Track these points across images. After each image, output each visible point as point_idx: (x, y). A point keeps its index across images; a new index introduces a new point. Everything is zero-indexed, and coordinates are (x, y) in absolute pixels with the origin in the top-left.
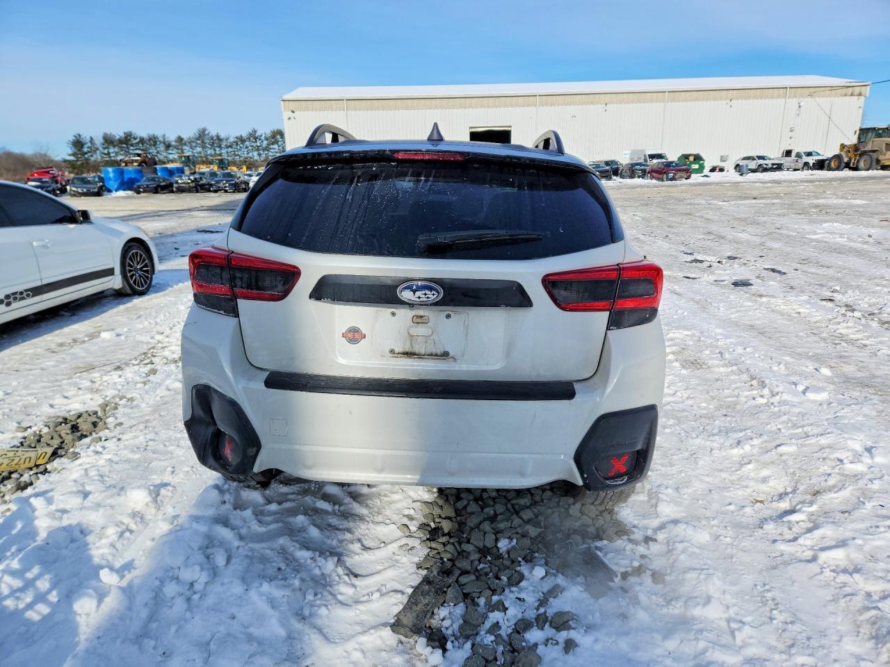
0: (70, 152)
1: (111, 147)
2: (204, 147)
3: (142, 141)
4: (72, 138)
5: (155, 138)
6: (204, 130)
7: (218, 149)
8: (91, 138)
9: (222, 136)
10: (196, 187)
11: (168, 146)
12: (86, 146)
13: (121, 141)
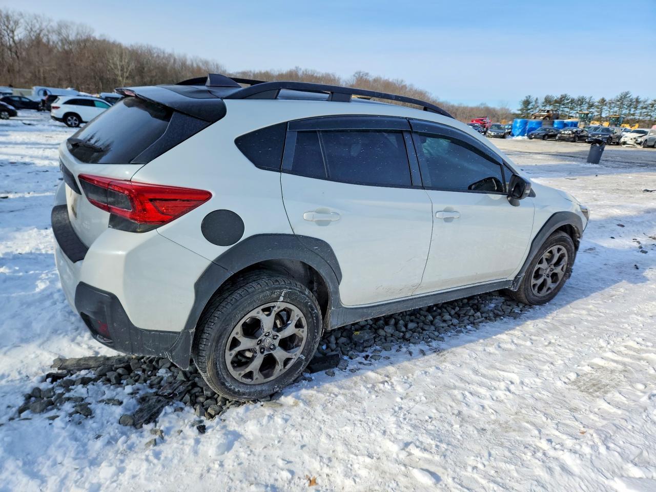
0: (520, 108)
1: (548, 105)
2: (620, 108)
3: (572, 101)
4: (524, 98)
5: (583, 99)
6: (627, 93)
7: (633, 110)
8: (537, 99)
9: (642, 99)
10: (574, 138)
11: (591, 106)
12: (531, 104)
13: (556, 102)
